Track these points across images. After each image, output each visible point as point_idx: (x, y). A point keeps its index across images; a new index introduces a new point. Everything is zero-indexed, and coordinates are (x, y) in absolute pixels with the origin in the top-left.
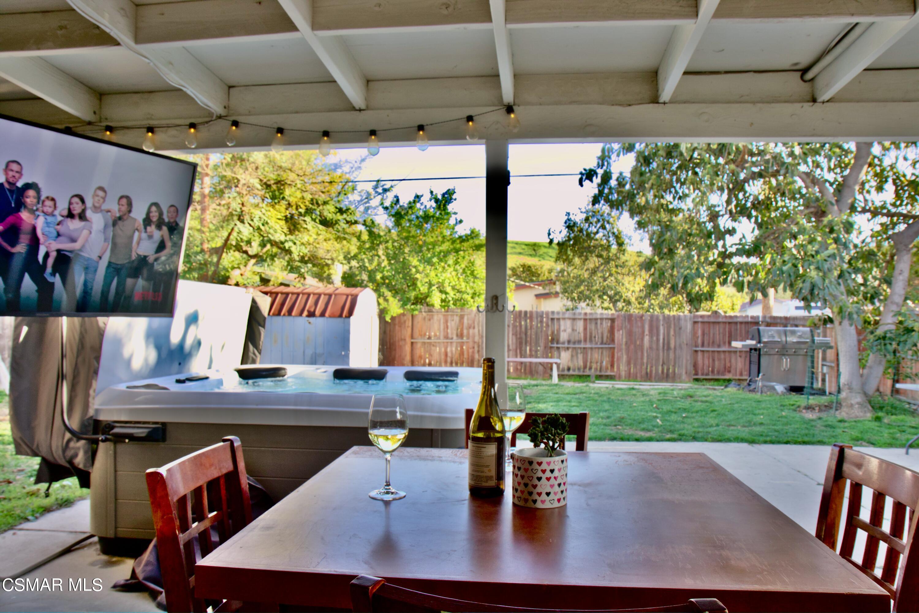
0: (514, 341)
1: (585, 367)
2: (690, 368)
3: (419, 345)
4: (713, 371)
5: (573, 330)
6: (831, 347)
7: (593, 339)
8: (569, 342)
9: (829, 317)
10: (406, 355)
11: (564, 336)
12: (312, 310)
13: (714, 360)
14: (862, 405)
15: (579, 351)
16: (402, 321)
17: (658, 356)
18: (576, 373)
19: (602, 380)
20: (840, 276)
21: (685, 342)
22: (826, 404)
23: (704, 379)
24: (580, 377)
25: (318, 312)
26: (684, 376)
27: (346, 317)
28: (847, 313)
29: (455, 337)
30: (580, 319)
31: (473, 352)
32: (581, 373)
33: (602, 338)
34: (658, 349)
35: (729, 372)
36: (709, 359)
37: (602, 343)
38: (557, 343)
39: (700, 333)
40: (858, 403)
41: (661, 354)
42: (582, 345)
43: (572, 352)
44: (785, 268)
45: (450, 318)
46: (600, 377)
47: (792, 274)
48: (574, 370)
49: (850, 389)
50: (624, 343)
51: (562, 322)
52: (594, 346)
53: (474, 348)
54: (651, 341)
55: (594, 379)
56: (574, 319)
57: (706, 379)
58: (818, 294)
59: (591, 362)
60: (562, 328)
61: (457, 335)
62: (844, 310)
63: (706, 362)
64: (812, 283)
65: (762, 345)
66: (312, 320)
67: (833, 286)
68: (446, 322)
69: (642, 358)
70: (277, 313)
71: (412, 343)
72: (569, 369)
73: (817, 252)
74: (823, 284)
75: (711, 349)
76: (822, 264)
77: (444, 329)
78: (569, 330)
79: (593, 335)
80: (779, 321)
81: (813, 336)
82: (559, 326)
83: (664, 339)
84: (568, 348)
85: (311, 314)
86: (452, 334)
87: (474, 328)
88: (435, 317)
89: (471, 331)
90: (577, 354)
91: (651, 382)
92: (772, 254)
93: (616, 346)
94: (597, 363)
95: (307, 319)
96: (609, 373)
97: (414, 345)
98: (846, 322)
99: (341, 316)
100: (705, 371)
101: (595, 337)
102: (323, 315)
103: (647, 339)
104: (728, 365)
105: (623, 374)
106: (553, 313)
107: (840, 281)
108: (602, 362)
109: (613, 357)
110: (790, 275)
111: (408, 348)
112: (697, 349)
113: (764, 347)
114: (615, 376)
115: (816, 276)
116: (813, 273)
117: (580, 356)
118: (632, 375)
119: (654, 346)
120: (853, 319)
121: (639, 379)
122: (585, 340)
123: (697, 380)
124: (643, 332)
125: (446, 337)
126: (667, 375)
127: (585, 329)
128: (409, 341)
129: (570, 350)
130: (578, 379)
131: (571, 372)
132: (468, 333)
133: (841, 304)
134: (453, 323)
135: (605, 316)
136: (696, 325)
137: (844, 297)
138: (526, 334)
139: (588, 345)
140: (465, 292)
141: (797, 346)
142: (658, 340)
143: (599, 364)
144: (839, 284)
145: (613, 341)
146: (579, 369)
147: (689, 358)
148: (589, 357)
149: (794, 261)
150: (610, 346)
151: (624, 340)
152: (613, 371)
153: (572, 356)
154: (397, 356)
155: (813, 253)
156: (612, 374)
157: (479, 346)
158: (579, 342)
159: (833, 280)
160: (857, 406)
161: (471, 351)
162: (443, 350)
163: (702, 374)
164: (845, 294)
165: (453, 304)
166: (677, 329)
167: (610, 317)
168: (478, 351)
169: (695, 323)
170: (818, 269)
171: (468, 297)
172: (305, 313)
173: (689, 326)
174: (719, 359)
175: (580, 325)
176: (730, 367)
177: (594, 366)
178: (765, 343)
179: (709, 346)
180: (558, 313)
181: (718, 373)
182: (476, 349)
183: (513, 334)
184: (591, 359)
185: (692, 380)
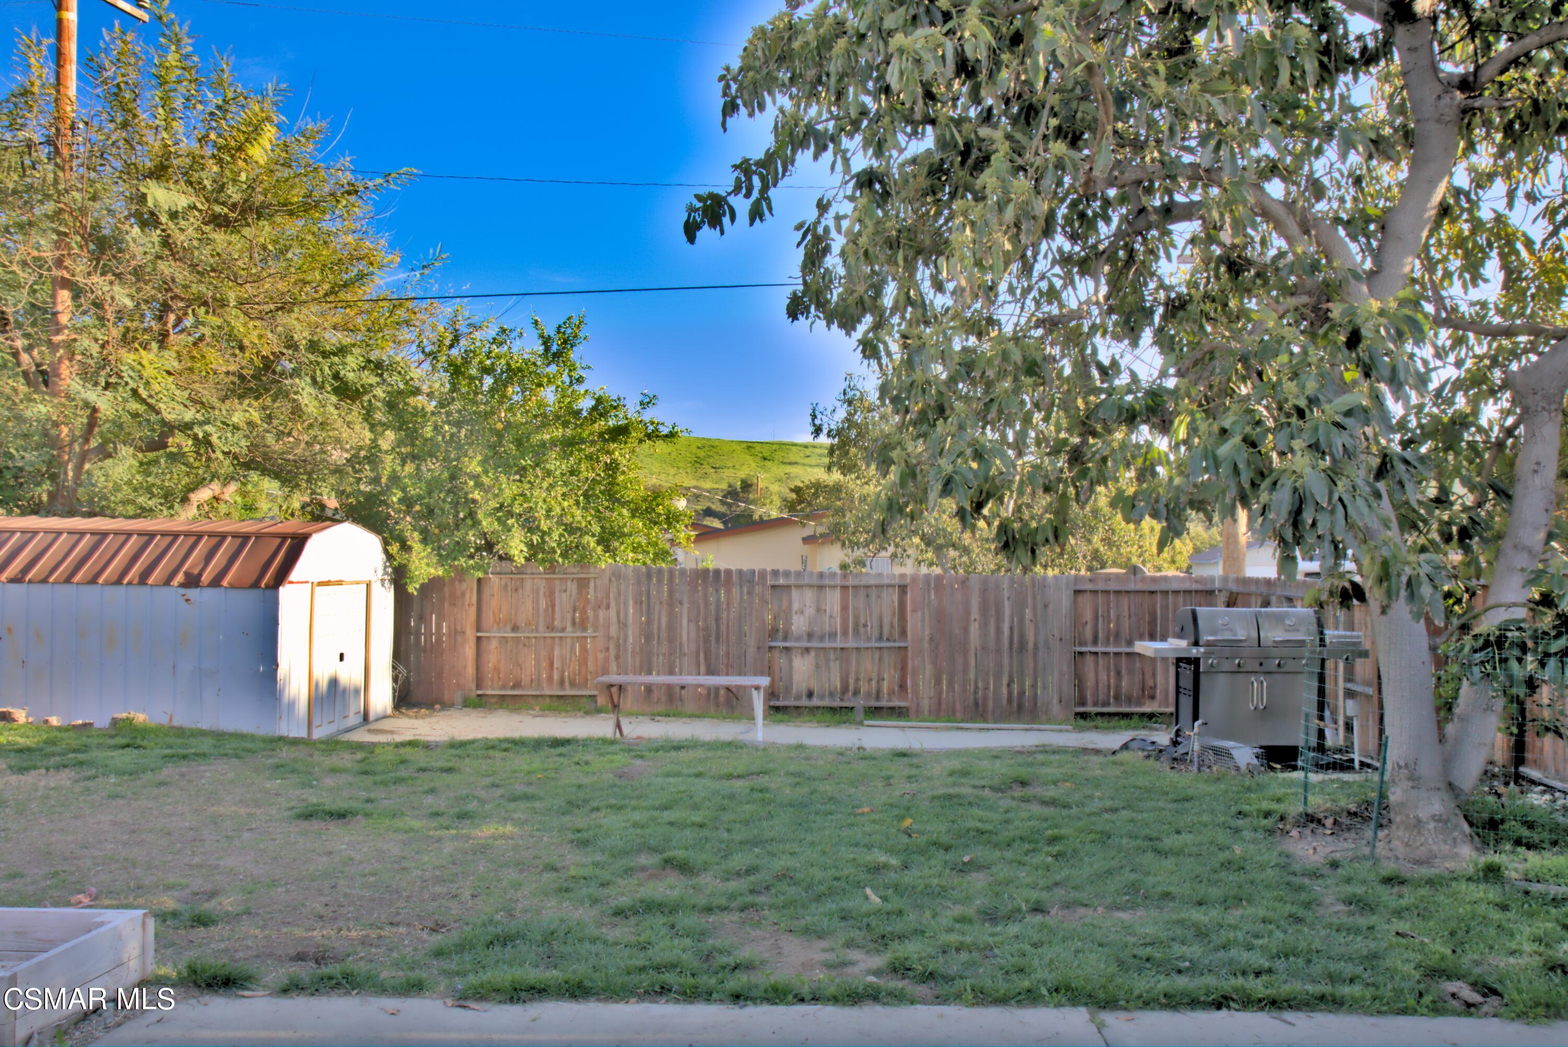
0: (693, 634)
1: (845, 690)
2: (1069, 690)
3: (494, 644)
4: (1117, 698)
5: (819, 610)
6: (1364, 654)
7: (862, 630)
8: (810, 636)
9: (1354, 585)
10: (465, 667)
11: (799, 624)
12: (196, 571)
13: (1118, 673)
14: (1446, 822)
15: (832, 656)
16: (458, 592)
17: (999, 665)
18: (827, 703)
19: (883, 718)
20: (1382, 472)
21: (1057, 635)
22: (1353, 807)
23: (1097, 714)
24: (833, 710)
25: (206, 578)
26: (1056, 708)
27: (267, 587)
28: (1404, 579)
29: (569, 628)
30: (834, 587)
31: (607, 660)
32: (837, 703)
33: (881, 627)
34: (999, 651)
35: (1152, 697)
36: (1108, 670)
37: (880, 639)
38: (785, 639)
39: (1088, 616)
40: (1436, 819)
41: (1006, 661)
42: (839, 644)
43: (817, 656)
44: (1224, 450)
45: (558, 586)
46: (875, 712)
47: (1241, 466)
48: (822, 697)
49: (1414, 778)
50: (927, 638)
51: (795, 594)
52: (863, 644)
53: (607, 649)
54: (984, 635)
55: (862, 716)
56: (821, 587)
57: (1102, 715)
58: (1314, 524)
59: (857, 680)
60: (796, 606)
61: (574, 623)
62: (1393, 571)
63: (1103, 676)
64: (1295, 490)
65: (1202, 650)
66: (192, 593)
67: (1360, 502)
68: (551, 594)
69: (966, 670)
70: (115, 577)
71: (479, 639)
72: (810, 695)
73: (1313, 401)
74: (1331, 493)
75: (1112, 649)
76: (1328, 435)
77: (546, 610)
78: (810, 611)
79: (862, 621)
80: (1253, 588)
81: (1321, 625)
82: (790, 601)
83: (1011, 629)
84: (807, 650)
85: (192, 581)
86: (563, 620)
87: (608, 607)
88: (528, 585)
89: (602, 613)
90: (828, 660)
91: (985, 721)
92: (1191, 413)
93: (908, 644)
94: (870, 680)
95: (182, 591)
96: (895, 703)
97: (484, 643)
98: (1401, 607)
99: (256, 585)
100: (1101, 697)
101: (865, 626)
102: (216, 582)
103: (974, 629)
104: (1150, 683)
105: (925, 704)
106: (775, 573)
107: (1381, 486)
108: (880, 680)
109: (904, 668)
110: (1236, 470)
111: (469, 650)
112: (1084, 649)
113: (1207, 655)
114: (907, 709)
115: (1308, 470)
116: (1301, 462)
117: (835, 667)
118: (944, 707)
119: (991, 643)
120: (1422, 599)
121: (959, 715)
122: (845, 633)
123: (1084, 716)
124: (967, 613)
125: (551, 628)
126: (1020, 706)
127: (844, 608)
128: (471, 634)
129: (813, 653)
130: (828, 717)
131: (815, 702)
132: (596, 617)
133: (1385, 552)
134: (565, 596)
135: (886, 581)
136: (1080, 598)
137: (1393, 533)
138: (717, 620)
139: (851, 643)
140: (583, 532)
141: (1285, 652)
142: (999, 631)
143: (874, 684)
144: (1378, 495)
145: (903, 633)
146: (831, 694)
147: (1065, 669)
148: (853, 668)
149: (1248, 429)
150: (897, 644)
151: (927, 632)
152: (906, 699)
153: (817, 666)
154: (447, 667)
155: (1302, 403)
156: (902, 704)
157: (618, 647)
158: (833, 635)
159: (1360, 482)
160: (1432, 825)
161: (601, 656)
162: (544, 653)
163: (1095, 704)
164: (1394, 524)
165: (562, 555)
166: (1039, 606)
167: (897, 581)
168: (617, 657)
169: (1077, 592)
170: (1315, 447)
171: (590, 541)
172: (180, 578)
173: (1066, 599)
174: (1131, 672)
175: (833, 600)
176: (1154, 688)
177: (864, 688)
178: (1209, 644)
179: (1107, 642)
180: (787, 574)
181: (1129, 701)
182: (613, 652)
183: (689, 621)
184: (857, 673)
185: (1072, 717)
